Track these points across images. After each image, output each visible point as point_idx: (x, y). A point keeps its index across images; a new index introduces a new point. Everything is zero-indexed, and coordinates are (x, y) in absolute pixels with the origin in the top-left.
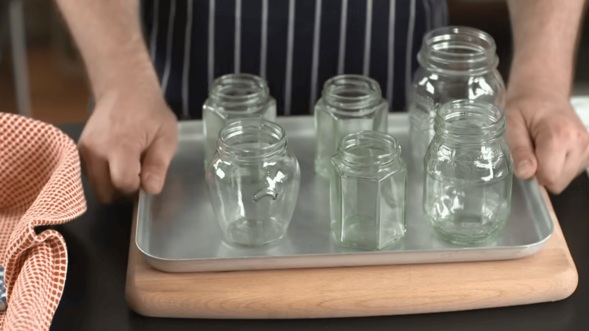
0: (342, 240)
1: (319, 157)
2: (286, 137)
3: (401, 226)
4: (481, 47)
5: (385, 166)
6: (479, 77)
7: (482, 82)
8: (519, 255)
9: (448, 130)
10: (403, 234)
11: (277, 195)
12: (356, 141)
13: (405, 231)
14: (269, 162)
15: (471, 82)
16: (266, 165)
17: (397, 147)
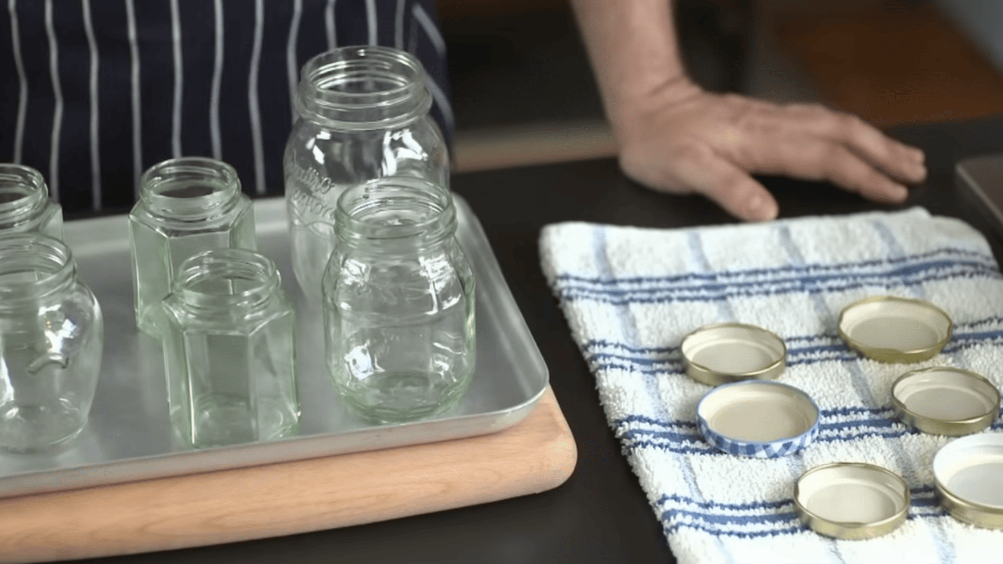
0: (193, 441)
1: (140, 302)
2: (73, 260)
3: (291, 407)
4: (401, 79)
5: (257, 308)
6: (400, 130)
7: (407, 137)
8: (495, 427)
9: (358, 231)
10: (296, 419)
11: (67, 360)
12: (200, 268)
13: (299, 414)
14: (48, 305)
15: (387, 140)
16: (42, 311)
17: (275, 273)
